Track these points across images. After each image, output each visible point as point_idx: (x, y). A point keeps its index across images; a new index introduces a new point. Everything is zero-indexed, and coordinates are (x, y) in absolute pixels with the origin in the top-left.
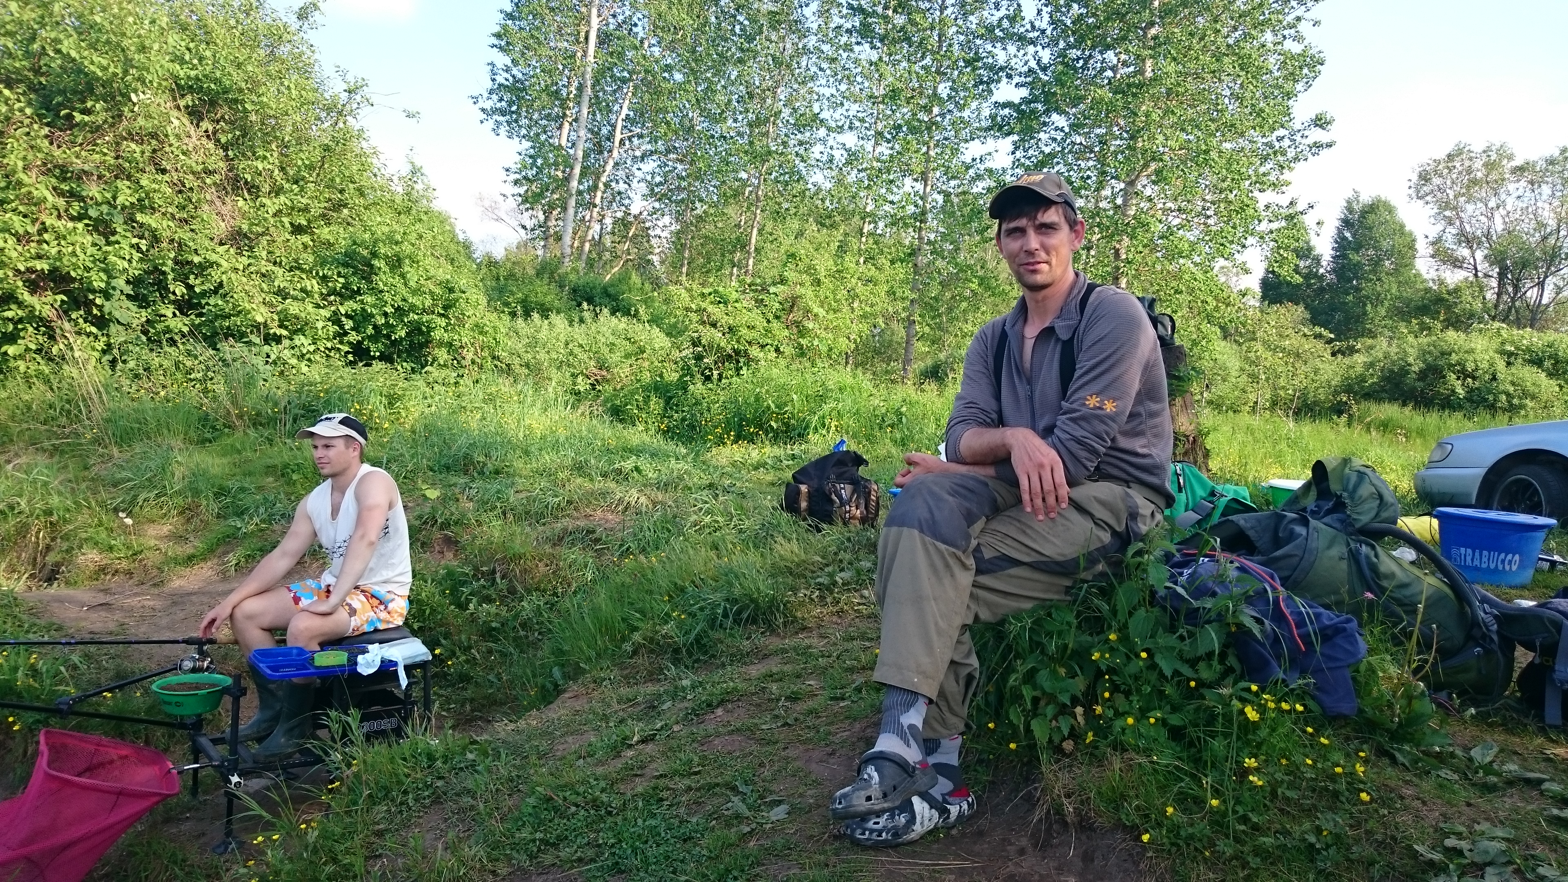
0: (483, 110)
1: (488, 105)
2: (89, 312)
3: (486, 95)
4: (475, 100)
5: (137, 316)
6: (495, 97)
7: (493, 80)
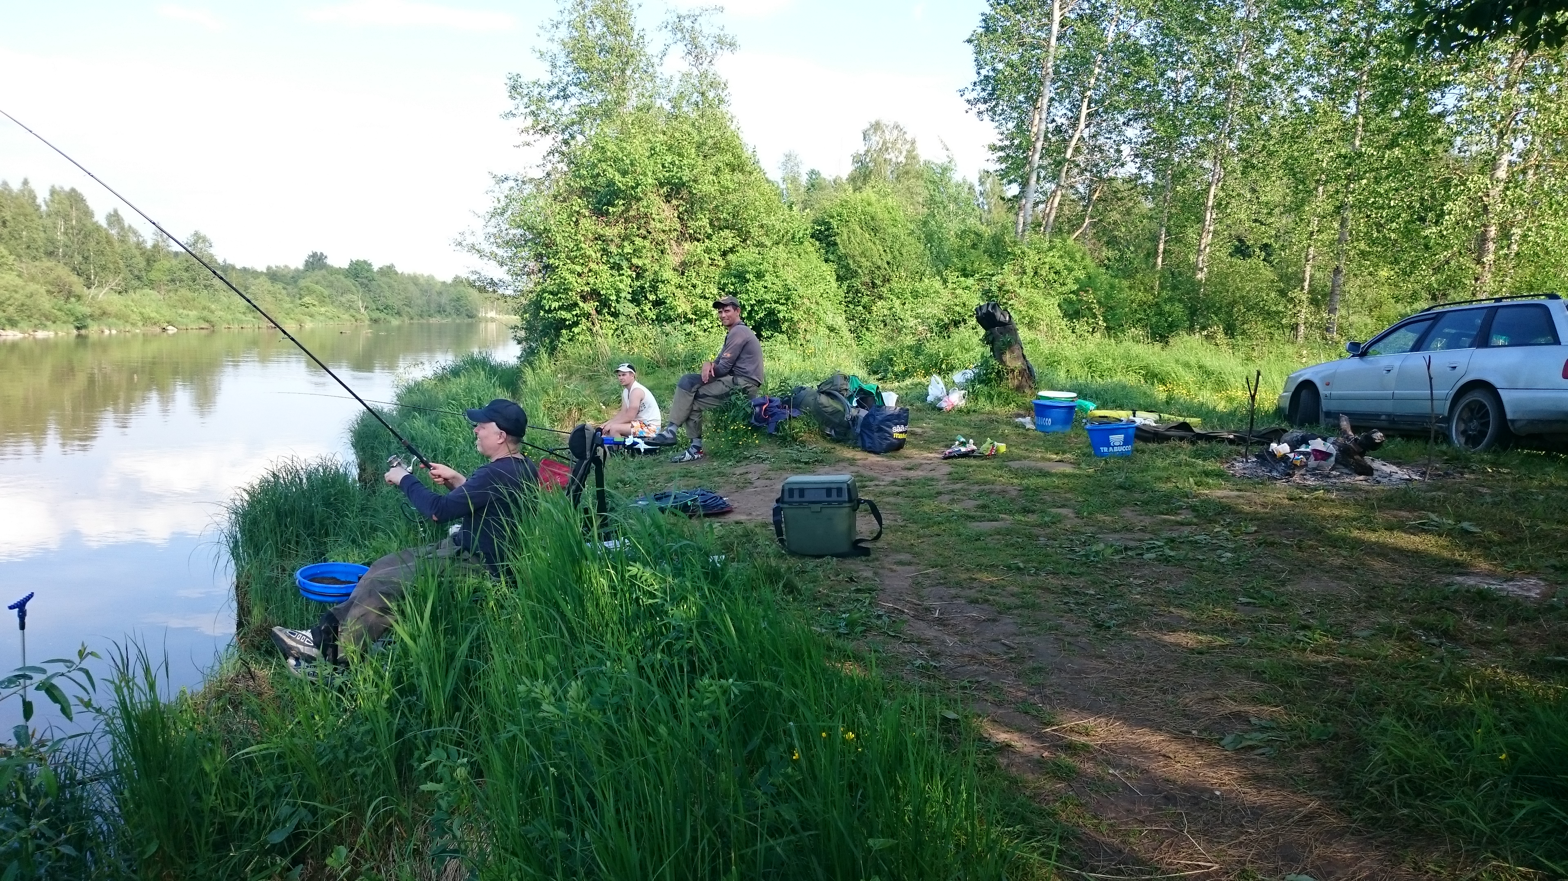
0: (968, 101)
1: (972, 96)
2: (609, 309)
3: (971, 87)
4: (962, 93)
5: (632, 310)
6: (979, 88)
7: (979, 73)
